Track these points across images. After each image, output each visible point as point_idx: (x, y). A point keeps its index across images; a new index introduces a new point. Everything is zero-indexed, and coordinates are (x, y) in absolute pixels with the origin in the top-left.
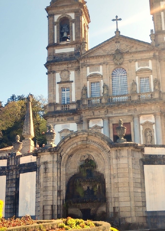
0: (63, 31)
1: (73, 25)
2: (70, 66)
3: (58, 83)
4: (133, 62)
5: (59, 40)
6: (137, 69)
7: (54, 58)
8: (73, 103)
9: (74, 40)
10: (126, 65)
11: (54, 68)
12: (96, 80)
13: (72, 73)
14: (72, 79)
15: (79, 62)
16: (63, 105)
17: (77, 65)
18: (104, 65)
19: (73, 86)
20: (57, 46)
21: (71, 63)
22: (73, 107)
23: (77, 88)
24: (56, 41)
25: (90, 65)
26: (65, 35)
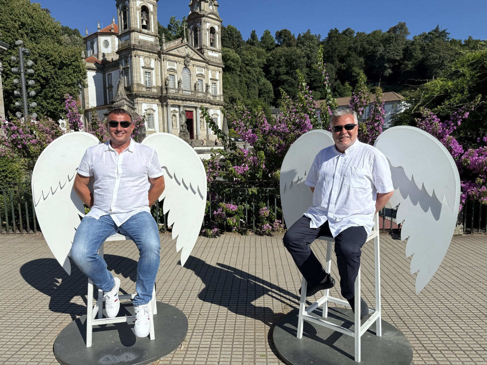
0: (143, 18)
1: (152, 16)
2: (151, 54)
3: (143, 67)
4: (195, 66)
5: (141, 27)
6: (197, 72)
7: (139, 42)
8: (154, 87)
9: (153, 31)
10: (190, 67)
11: (139, 52)
12: (173, 73)
13: (153, 61)
14: (152, 66)
15: (159, 54)
16: (147, 88)
17: (157, 55)
18: (178, 63)
19: (153, 72)
20: (140, 32)
21: (153, 53)
22: (155, 90)
23: (157, 75)
24: (139, 27)
25: (169, 60)
26: (144, 23)
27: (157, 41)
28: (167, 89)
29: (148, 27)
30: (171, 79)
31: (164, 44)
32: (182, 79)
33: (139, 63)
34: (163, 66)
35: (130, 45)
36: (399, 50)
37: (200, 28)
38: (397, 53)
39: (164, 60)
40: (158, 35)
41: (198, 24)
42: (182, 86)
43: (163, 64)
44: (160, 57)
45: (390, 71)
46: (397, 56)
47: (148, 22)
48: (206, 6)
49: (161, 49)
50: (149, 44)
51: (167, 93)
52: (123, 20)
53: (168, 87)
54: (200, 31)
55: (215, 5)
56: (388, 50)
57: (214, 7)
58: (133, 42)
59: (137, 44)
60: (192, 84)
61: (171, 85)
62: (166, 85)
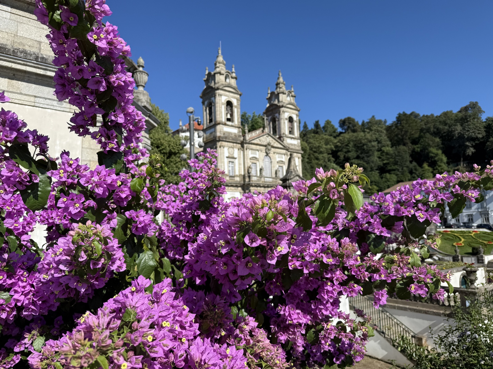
0: (227, 112)
1: (236, 110)
3: (227, 157)
4: (275, 154)
5: (226, 120)
6: (278, 159)
7: (224, 134)
8: (237, 176)
9: (236, 123)
10: (271, 155)
11: (224, 143)
12: (255, 161)
13: (236, 151)
14: (236, 155)
15: (242, 144)
16: (231, 177)
17: (240, 145)
18: (260, 152)
19: (236, 161)
20: (225, 124)
21: (236, 143)
22: (237, 179)
23: (240, 164)
24: (224, 120)
25: (252, 149)
26: (229, 117)
27: (239, 132)
28: (249, 177)
29: (231, 120)
30: (253, 166)
31: (247, 135)
32: (263, 167)
33: (224, 153)
34: (246, 156)
35: (215, 137)
36: (480, 128)
37: (278, 119)
38: (478, 130)
39: (246, 149)
40: (241, 126)
41: (277, 115)
42: (264, 174)
43: (245, 153)
44: (243, 147)
45: (472, 150)
46: (479, 133)
47: (232, 115)
48: (284, 97)
49: (244, 139)
50: (233, 135)
51: (249, 181)
52: (208, 115)
53: (251, 174)
54: (278, 121)
55: (292, 96)
56: (467, 129)
57: (292, 98)
58: (218, 134)
59: (222, 135)
60: (273, 171)
61: (253, 173)
62: (249, 173)
